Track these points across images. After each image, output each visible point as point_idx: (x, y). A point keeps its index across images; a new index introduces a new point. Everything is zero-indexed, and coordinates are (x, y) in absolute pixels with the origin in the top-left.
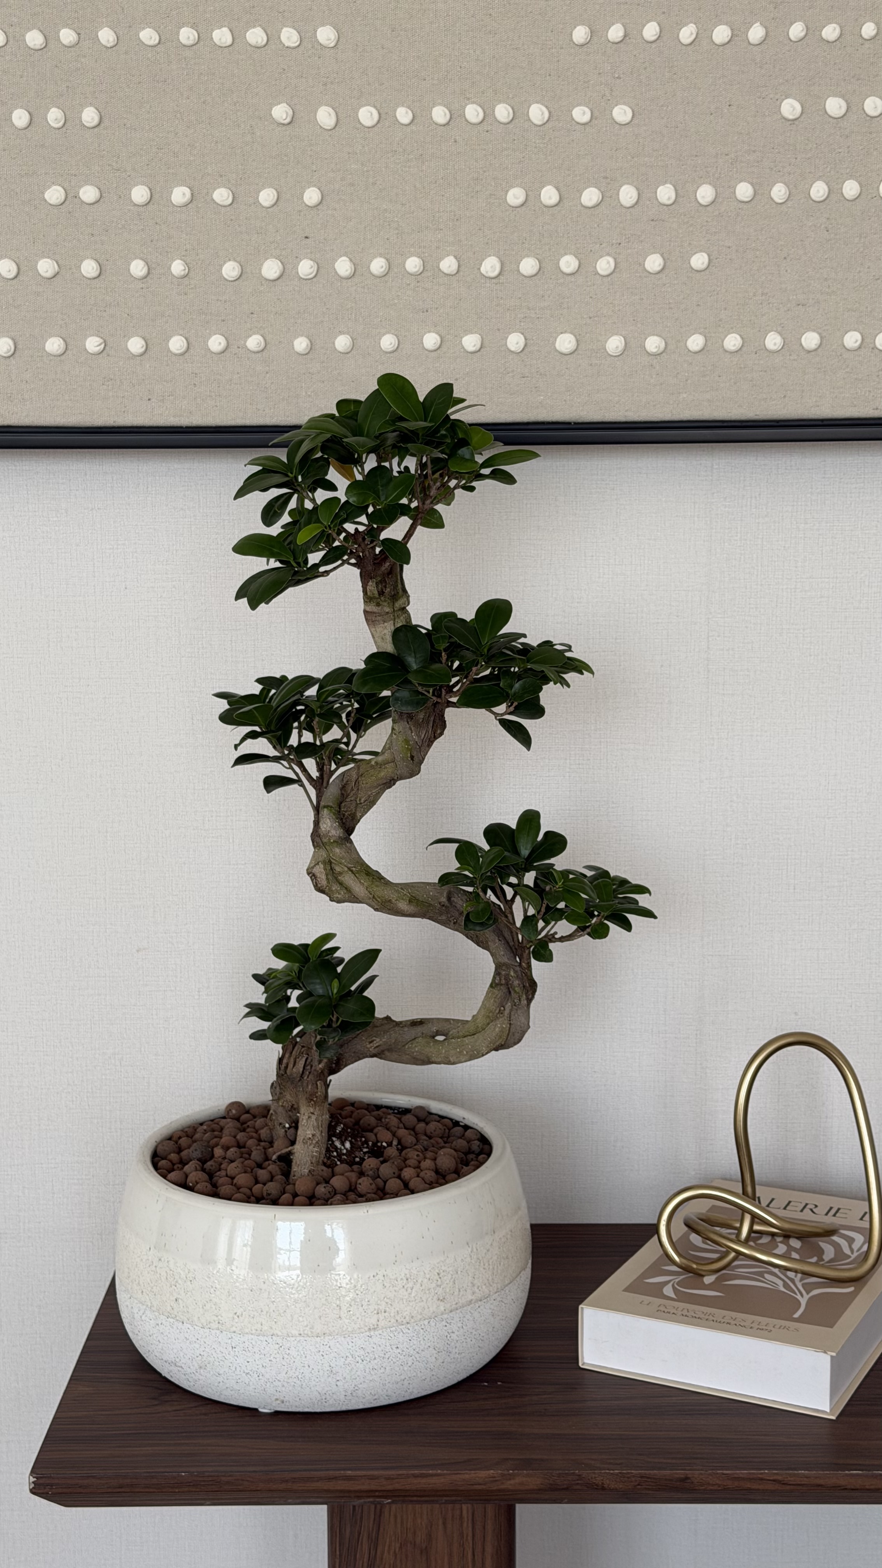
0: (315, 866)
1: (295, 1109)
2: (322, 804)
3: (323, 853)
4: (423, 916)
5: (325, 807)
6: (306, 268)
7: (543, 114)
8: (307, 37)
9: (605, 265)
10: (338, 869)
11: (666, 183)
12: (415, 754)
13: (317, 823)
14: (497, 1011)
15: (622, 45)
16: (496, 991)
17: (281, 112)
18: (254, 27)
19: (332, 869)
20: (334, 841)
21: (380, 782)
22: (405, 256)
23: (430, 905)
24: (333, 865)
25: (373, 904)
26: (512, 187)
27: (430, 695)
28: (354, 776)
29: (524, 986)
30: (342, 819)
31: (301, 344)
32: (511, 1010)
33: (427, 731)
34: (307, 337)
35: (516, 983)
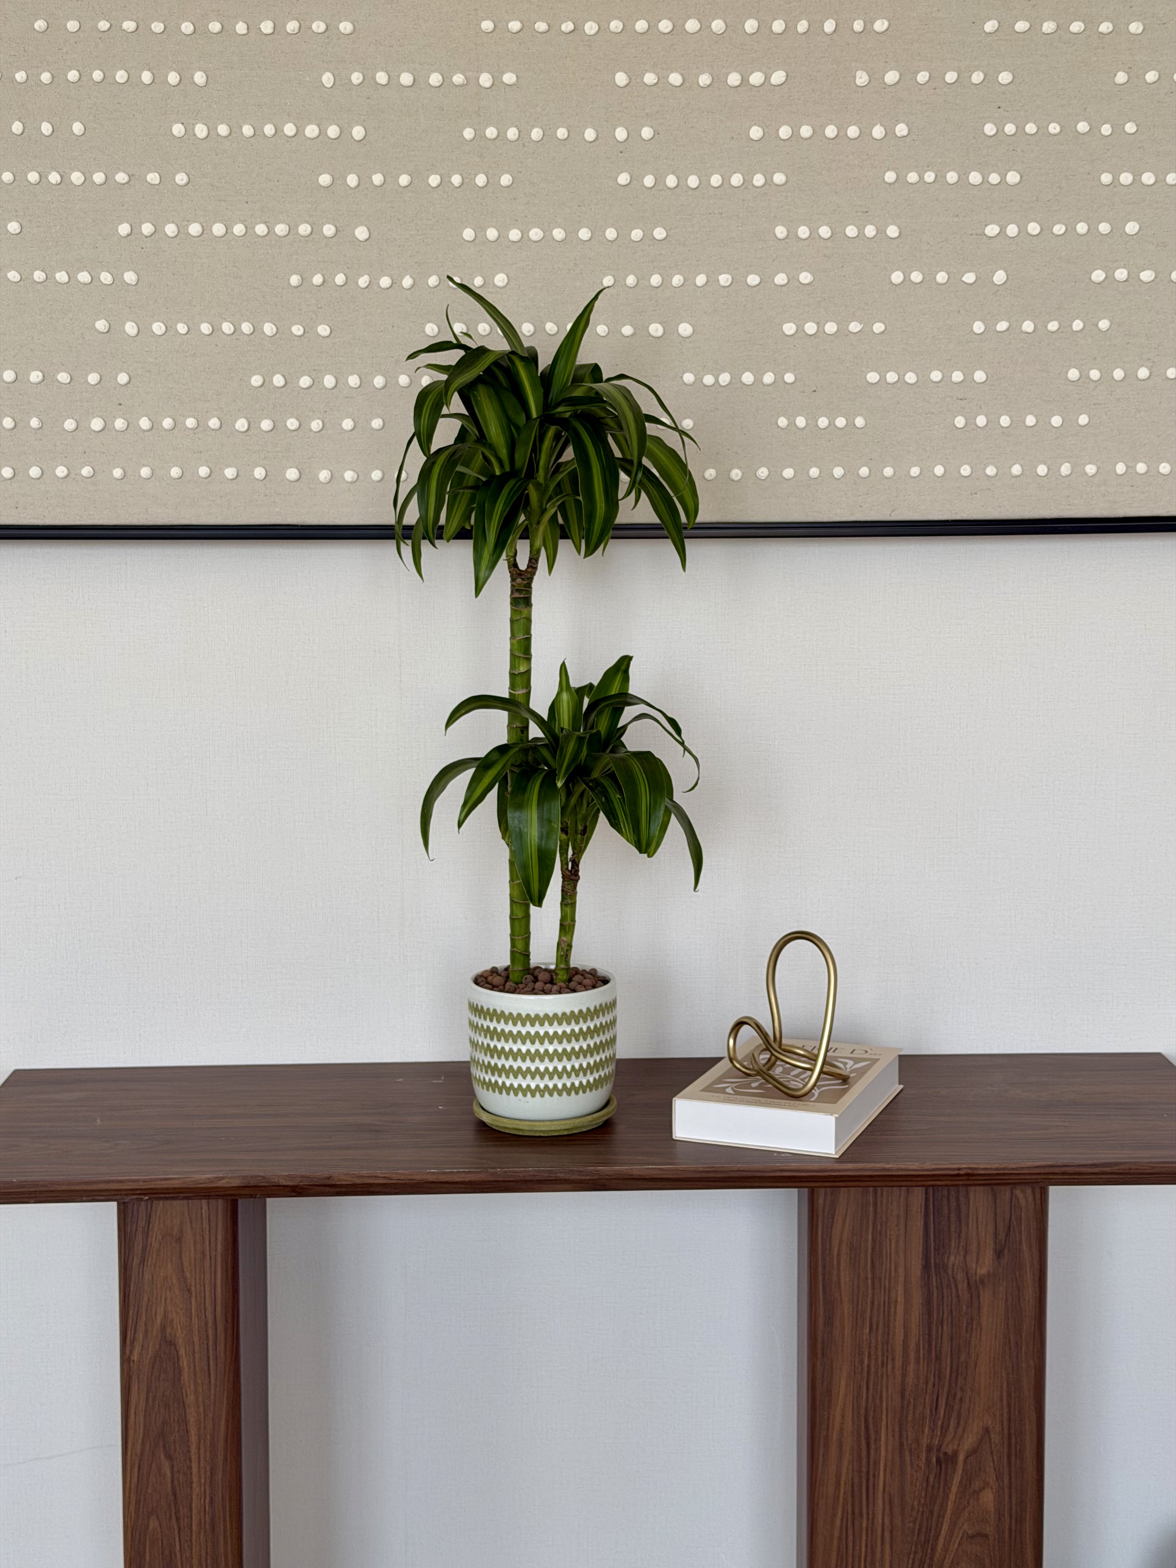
6: (120, 424)
7: (272, 329)
8: (117, 278)
9: (316, 425)
11: (354, 373)
15: (322, 287)
17: (101, 325)
18: (83, 271)
22: (186, 417)
26: (254, 374)
31: (117, 473)
34: (122, 468)
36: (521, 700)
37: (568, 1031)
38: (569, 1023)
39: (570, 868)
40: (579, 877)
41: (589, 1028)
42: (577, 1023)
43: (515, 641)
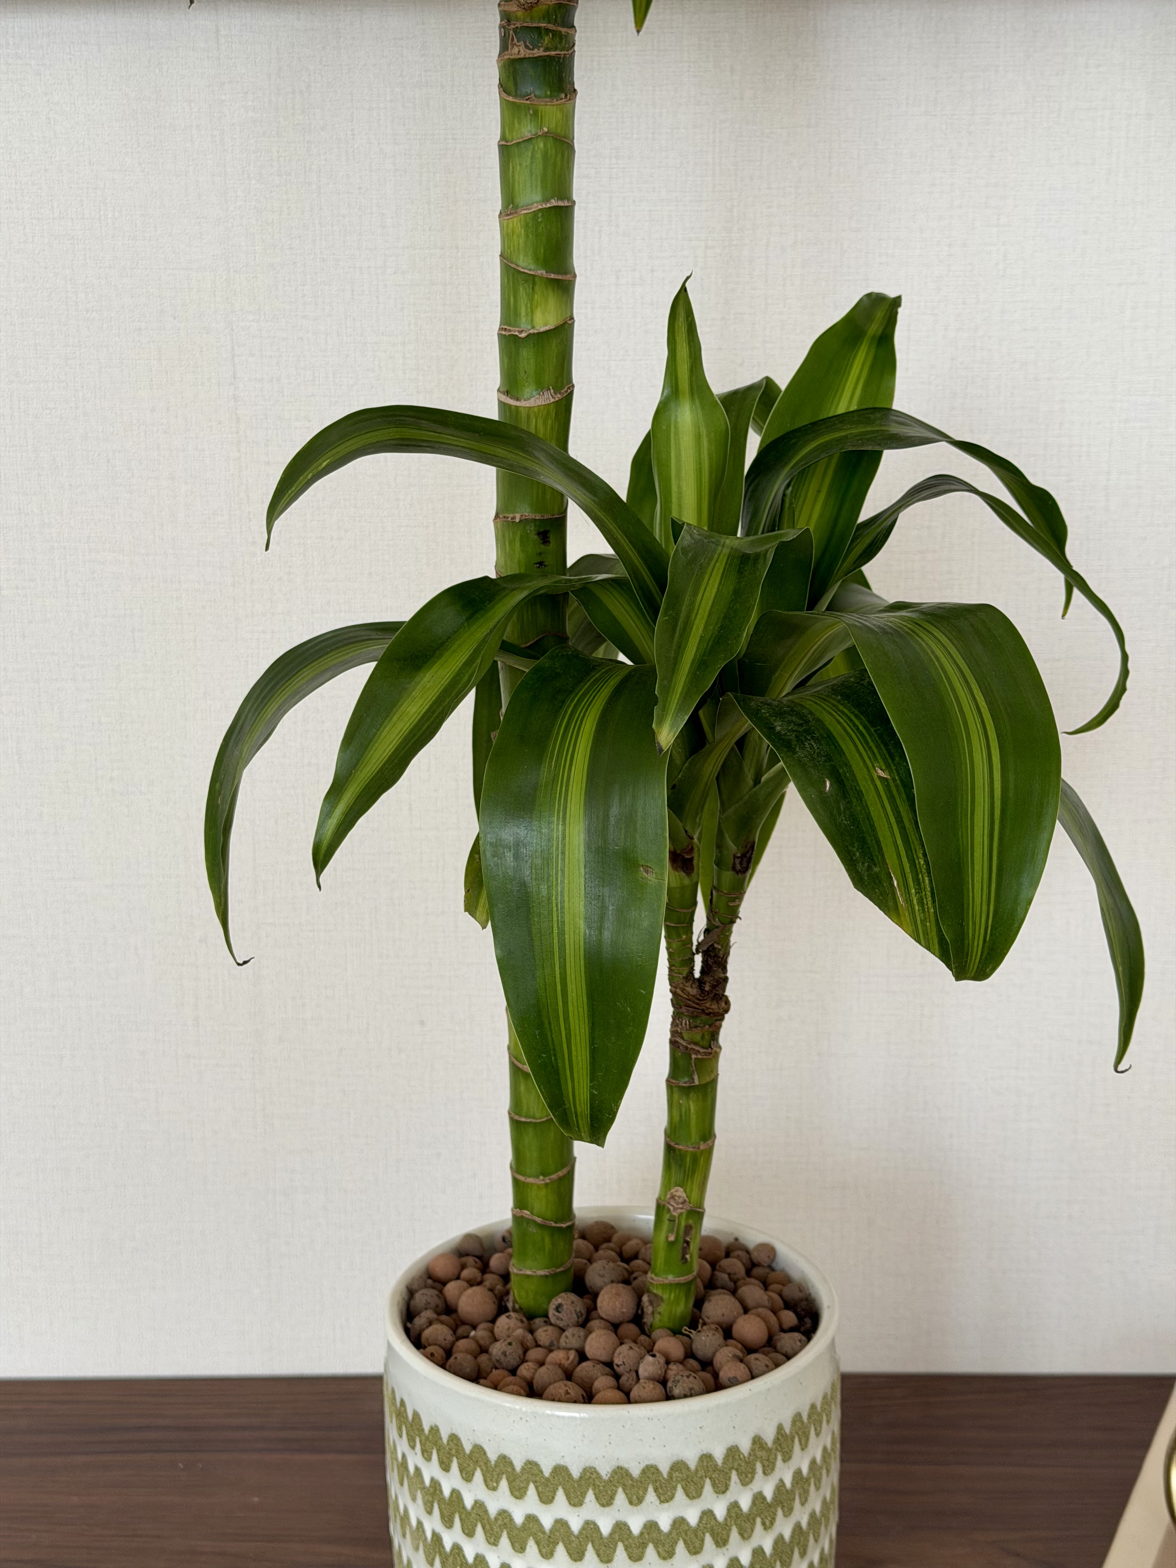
36: (540, 428)
37: (693, 1517)
38: (694, 1494)
39: (697, 974)
40: (727, 1003)
41: (759, 1498)
42: (721, 1488)
43: (516, 223)
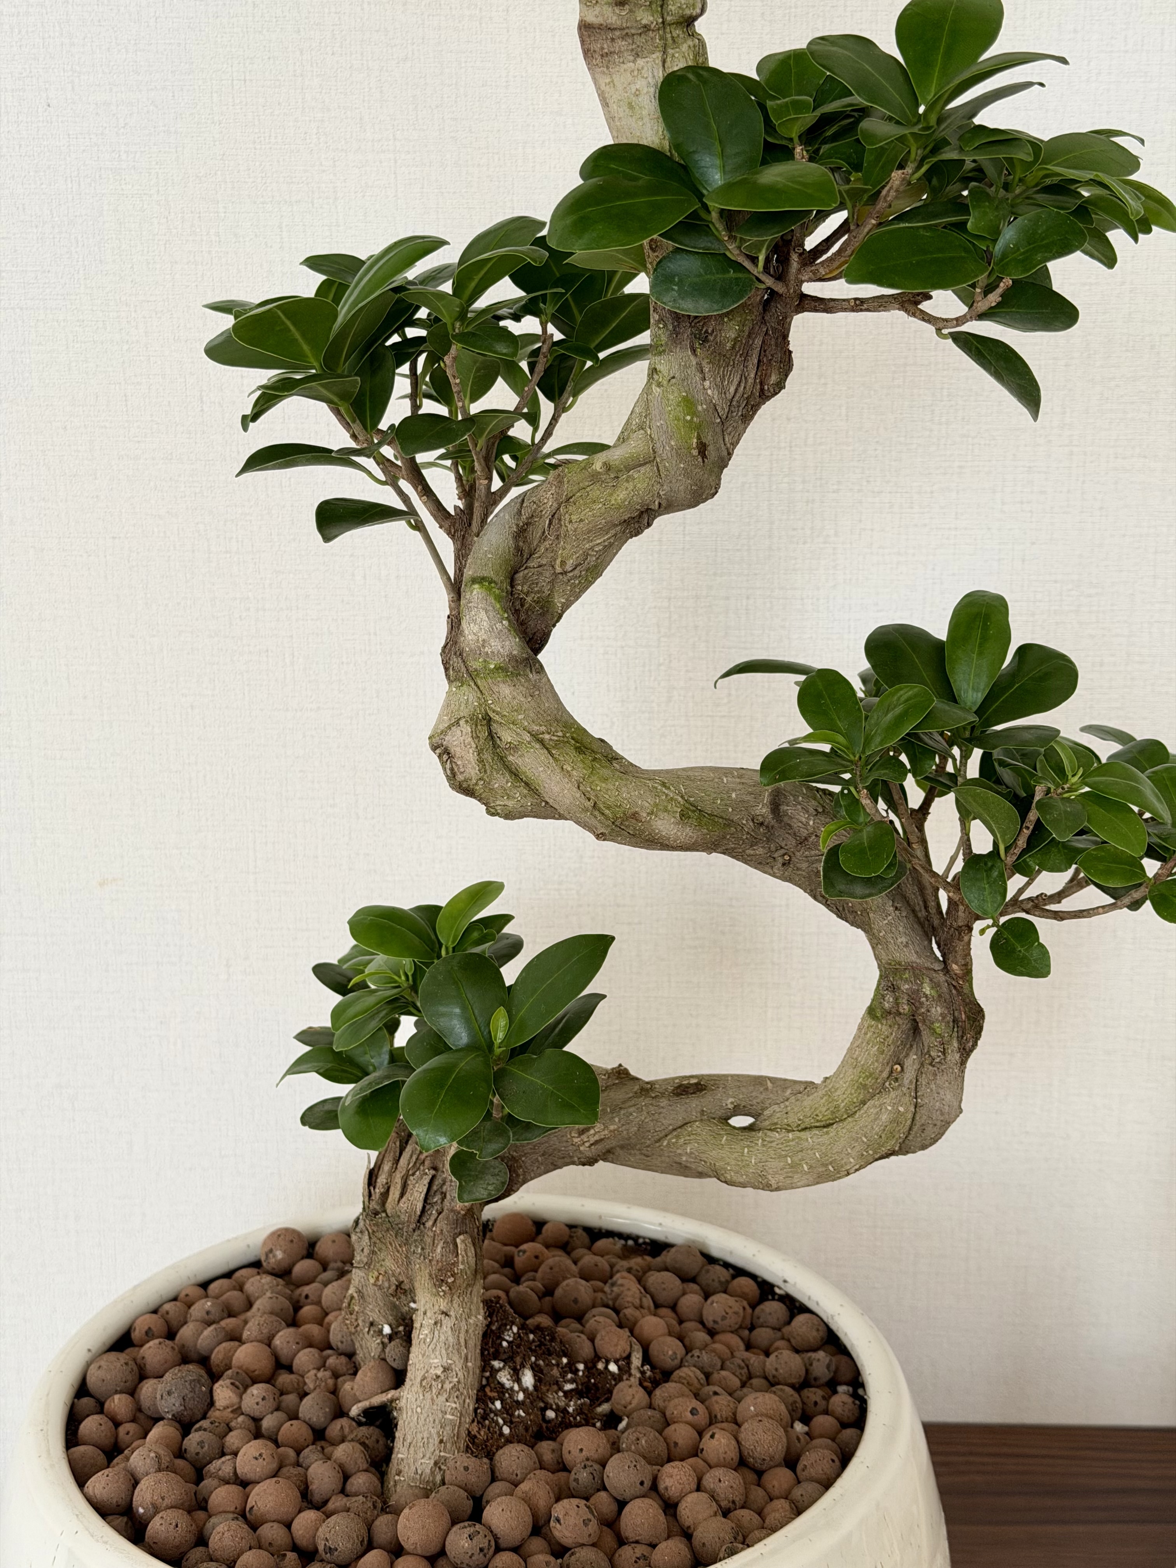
0: (449, 728)
1: (405, 1292)
2: (468, 573)
3: (469, 696)
4: (710, 846)
5: (474, 581)
10: (506, 736)
12: (708, 439)
13: (455, 622)
14: (885, 1074)
16: (884, 1028)
19: (491, 736)
20: (498, 668)
21: (617, 517)
23: (729, 823)
24: (494, 726)
25: (593, 822)
27: (758, 270)
28: (549, 502)
29: (955, 1021)
30: (517, 612)
32: (919, 1072)
33: (744, 377)
35: (937, 1011)
